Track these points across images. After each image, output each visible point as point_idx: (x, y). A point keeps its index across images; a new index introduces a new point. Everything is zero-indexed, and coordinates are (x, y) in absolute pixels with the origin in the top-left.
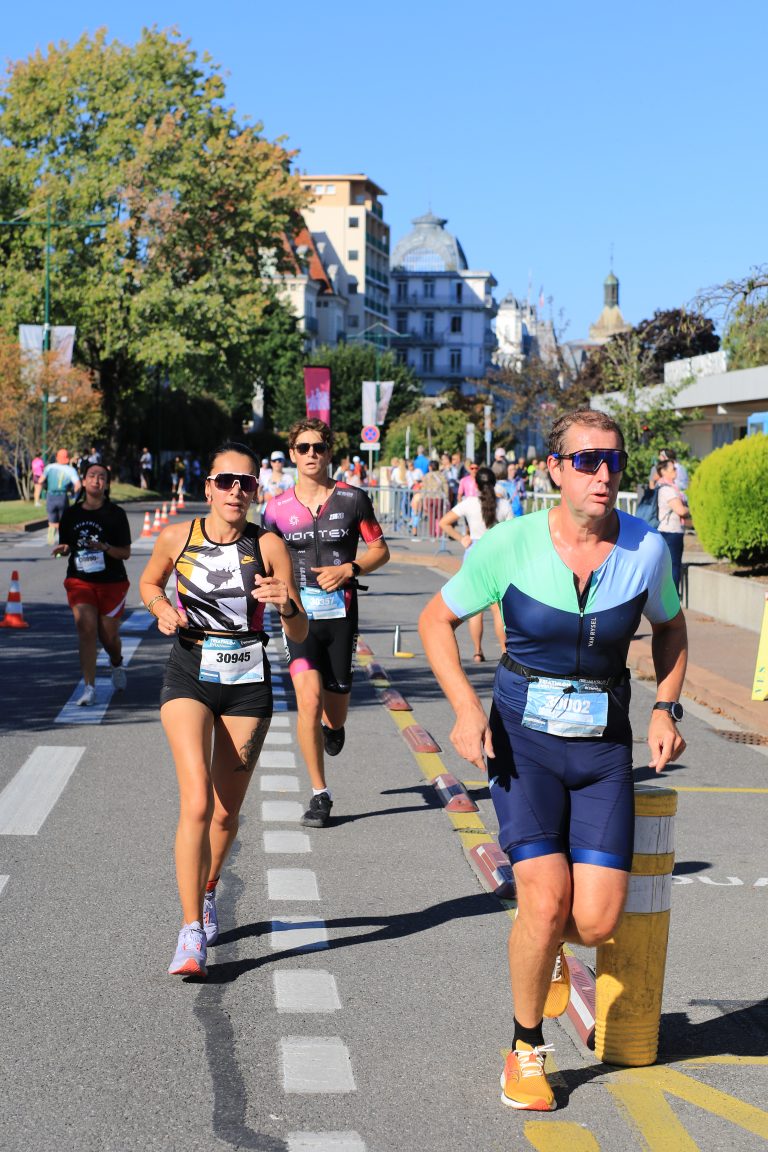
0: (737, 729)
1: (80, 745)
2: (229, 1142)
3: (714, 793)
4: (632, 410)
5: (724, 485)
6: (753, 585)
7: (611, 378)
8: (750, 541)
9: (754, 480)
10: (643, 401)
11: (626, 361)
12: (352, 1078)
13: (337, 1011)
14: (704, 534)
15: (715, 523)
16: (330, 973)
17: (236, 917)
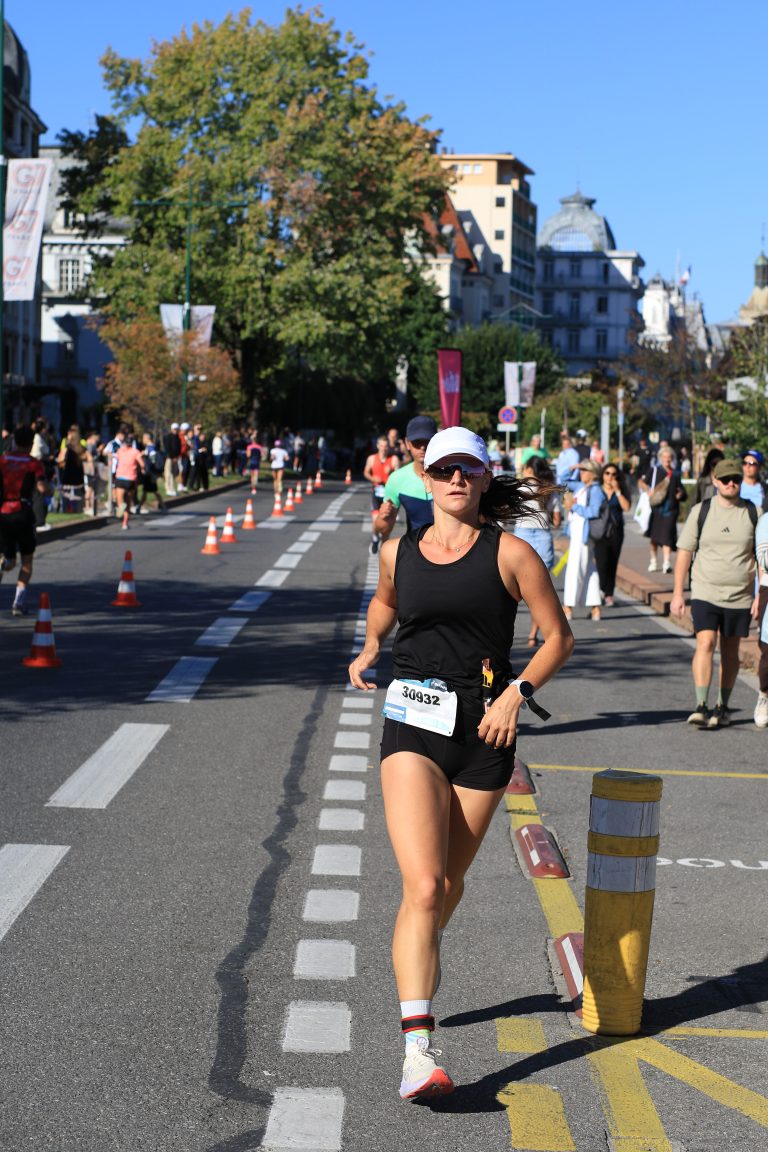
1: (165, 723)
2: (219, 1094)
4: (762, 395)
7: (742, 363)
11: (757, 345)
12: (348, 1039)
13: (350, 978)
16: (352, 943)
17: (276, 889)
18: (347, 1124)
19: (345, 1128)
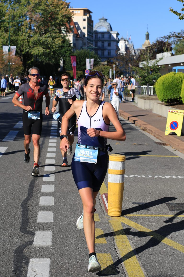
0: (161, 142)
1: (7, 146)
2: (23, 233)
3: (151, 157)
4: (148, 66)
5: (163, 84)
6: (170, 108)
7: (143, 58)
8: (169, 98)
9: (170, 83)
10: (150, 63)
11: (146, 54)
12: (53, 219)
13: (53, 205)
14: (159, 96)
15: (161, 93)
16: (53, 197)
17: (35, 185)
18: (53, 239)
19: (52, 240)
